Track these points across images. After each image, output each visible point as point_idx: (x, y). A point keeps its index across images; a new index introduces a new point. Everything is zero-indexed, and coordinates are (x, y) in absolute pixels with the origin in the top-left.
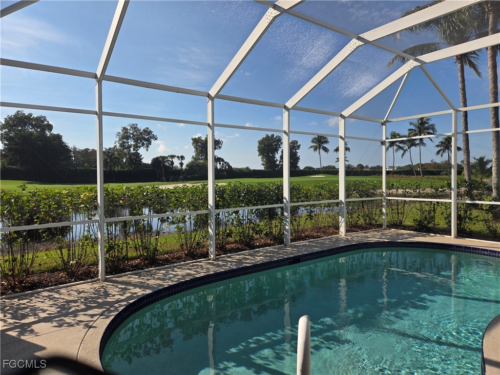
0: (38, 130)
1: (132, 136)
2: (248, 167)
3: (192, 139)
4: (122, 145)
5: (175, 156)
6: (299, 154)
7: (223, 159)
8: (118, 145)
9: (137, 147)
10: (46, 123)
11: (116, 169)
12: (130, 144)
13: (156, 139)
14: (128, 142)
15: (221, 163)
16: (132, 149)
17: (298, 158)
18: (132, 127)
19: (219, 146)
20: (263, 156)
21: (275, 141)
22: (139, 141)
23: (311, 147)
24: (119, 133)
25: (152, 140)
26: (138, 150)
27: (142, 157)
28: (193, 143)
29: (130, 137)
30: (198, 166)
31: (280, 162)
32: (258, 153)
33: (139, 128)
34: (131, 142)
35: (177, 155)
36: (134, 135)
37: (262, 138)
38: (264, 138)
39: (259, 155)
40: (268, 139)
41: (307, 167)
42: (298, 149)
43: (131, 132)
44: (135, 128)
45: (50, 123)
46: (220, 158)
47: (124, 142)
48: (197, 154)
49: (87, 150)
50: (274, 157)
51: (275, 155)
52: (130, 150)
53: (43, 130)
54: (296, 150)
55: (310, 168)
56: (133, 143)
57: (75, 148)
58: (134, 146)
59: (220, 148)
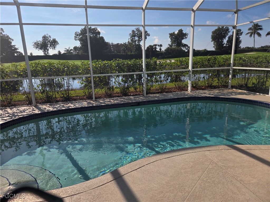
0: (94, 35)
1: (137, 35)
2: (206, 49)
3: (170, 34)
4: (132, 40)
5: (157, 45)
6: (241, 39)
7: (187, 45)
8: (130, 40)
9: (139, 41)
10: (97, 31)
11: (129, 54)
12: (136, 39)
13: (149, 35)
14: (135, 39)
15: (186, 47)
16: (137, 42)
17: (240, 42)
18: (137, 30)
19: (186, 37)
20: (215, 41)
21: (224, 31)
22: (140, 38)
23: (248, 33)
24: (131, 34)
25: (147, 36)
26: (140, 42)
27: (142, 46)
28: (170, 36)
29: (135, 35)
30: (171, 50)
31: (226, 45)
32: (211, 40)
33: (140, 30)
34: (137, 38)
35: (158, 44)
36: (138, 34)
37: (215, 29)
38: (216, 29)
39: (212, 41)
40: (219, 30)
41: (247, 47)
42: (240, 35)
43: (136, 33)
44: (138, 30)
45: (99, 31)
46: (186, 44)
47: (133, 39)
48: (172, 43)
49: (118, 44)
50: (223, 42)
51: (223, 40)
52: (136, 43)
53: (96, 35)
54: (239, 36)
55: (248, 48)
56: (137, 39)
57: (112, 43)
58: (138, 40)
59: (186, 38)
